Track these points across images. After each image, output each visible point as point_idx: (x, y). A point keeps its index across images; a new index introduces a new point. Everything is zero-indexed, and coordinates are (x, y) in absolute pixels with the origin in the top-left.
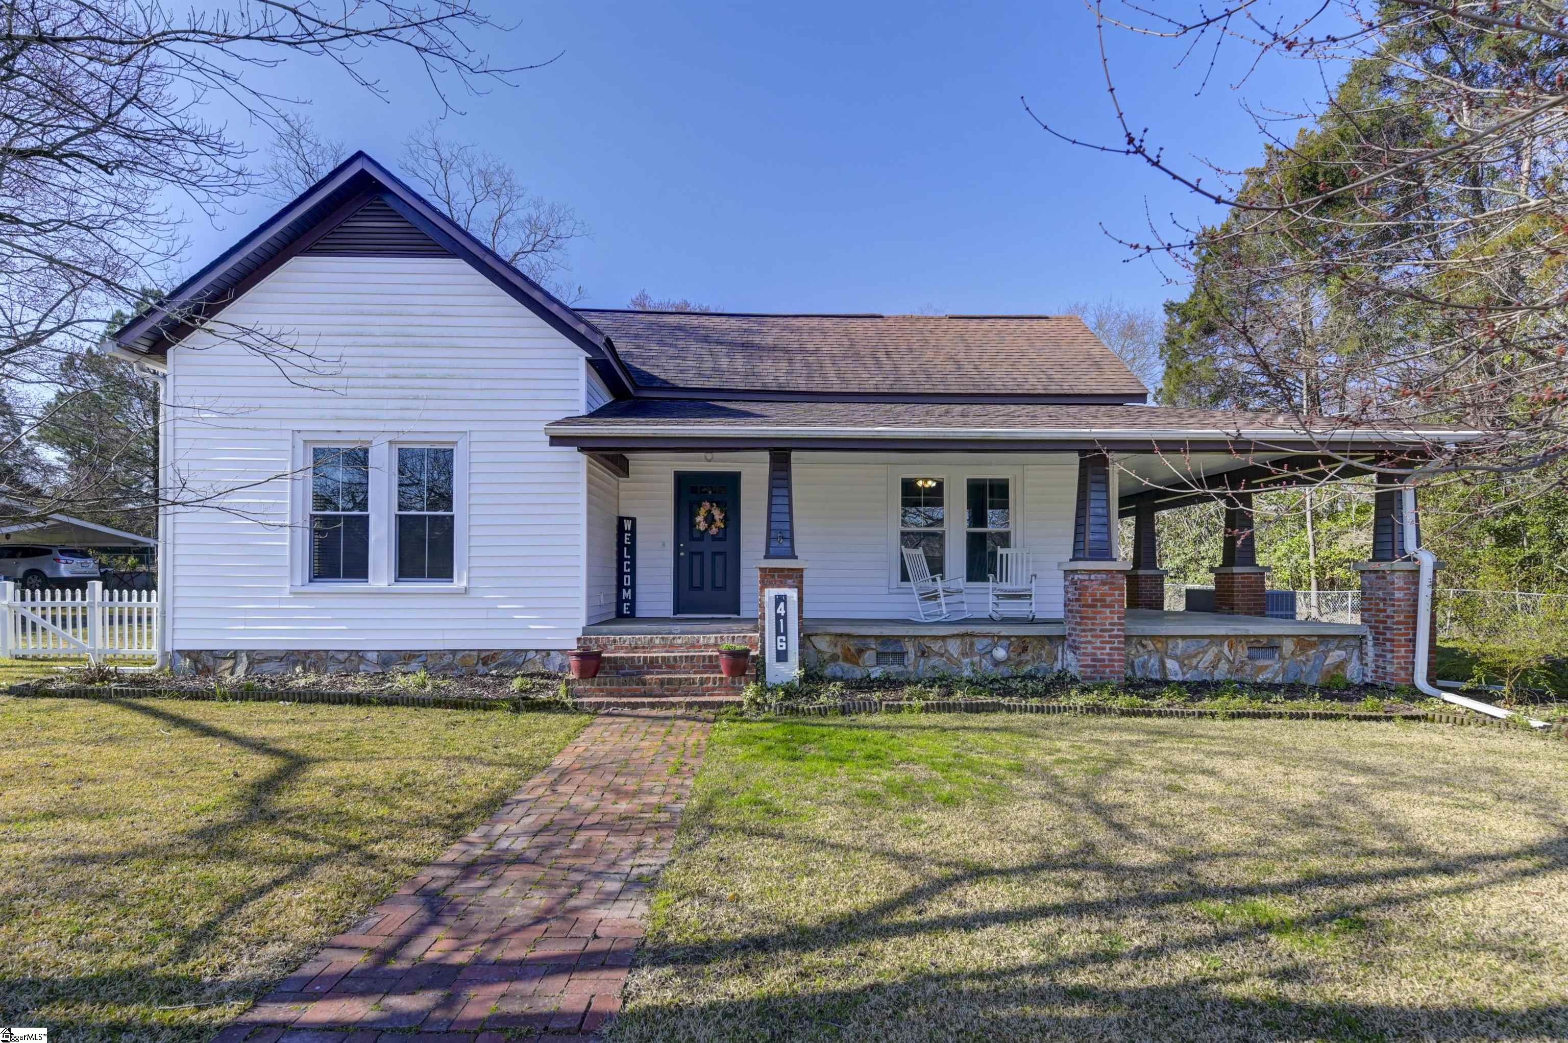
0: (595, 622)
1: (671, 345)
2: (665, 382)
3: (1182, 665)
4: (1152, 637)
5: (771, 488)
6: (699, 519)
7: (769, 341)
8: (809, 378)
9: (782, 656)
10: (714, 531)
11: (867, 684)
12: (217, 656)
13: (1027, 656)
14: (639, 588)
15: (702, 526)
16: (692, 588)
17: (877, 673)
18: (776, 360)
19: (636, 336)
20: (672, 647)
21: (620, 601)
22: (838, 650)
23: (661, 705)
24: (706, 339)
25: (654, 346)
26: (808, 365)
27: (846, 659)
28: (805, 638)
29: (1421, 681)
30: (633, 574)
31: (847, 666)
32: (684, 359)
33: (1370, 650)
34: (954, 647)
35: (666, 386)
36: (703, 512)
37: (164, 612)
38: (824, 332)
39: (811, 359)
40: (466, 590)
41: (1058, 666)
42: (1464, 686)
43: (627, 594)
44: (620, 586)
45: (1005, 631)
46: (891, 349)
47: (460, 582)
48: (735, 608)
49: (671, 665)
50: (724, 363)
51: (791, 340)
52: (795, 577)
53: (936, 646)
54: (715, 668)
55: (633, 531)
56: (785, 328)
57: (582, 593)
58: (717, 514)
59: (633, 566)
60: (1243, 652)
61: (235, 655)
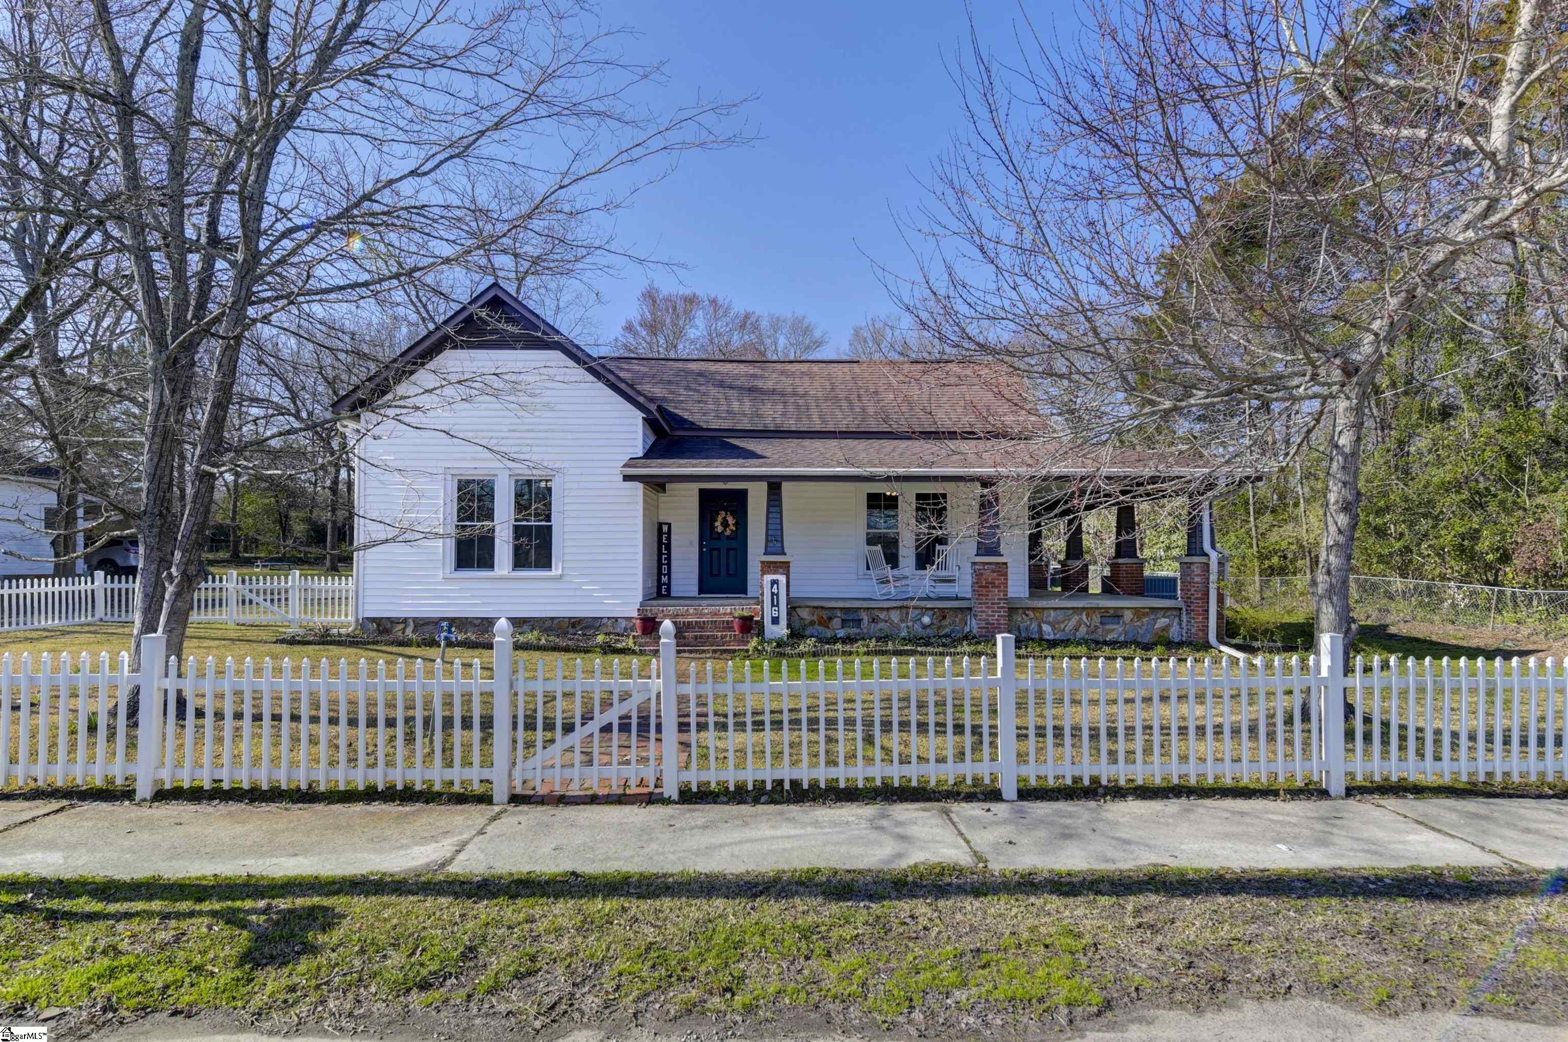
0: (648, 598)
1: (695, 390)
2: (692, 423)
3: (1053, 628)
4: (1033, 609)
5: (769, 506)
6: (718, 524)
7: (770, 385)
8: (799, 419)
9: (775, 621)
10: (728, 533)
11: (834, 640)
12: (393, 621)
13: (944, 623)
14: (673, 576)
15: (720, 529)
16: (712, 575)
17: (841, 633)
18: (775, 403)
19: (669, 382)
20: (702, 615)
21: (659, 585)
22: (815, 618)
23: (696, 651)
24: (721, 385)
25: (682, 391)
26: (798, 407)
27: (820, 624)
28: (792, 609)
29: (1212, 638)
30: (669, 565)
31: (821, 628)
32: (706, 403)
33: (1184, 618)
34: (895, 616)
35: (693, 426)
36: (720, 519)
37: (357, 592)
38: (811, 375)
39: (801, 402)
40: (561, 576)
41: (967, 629)
42: (1235, 641)
43: (664, 579)
44: (660, 574)
45: (929, 605)
46: (862, 392)
47: (556, 570)
48: (744, 590)
49: (701, 626)
50: (736, 405)
51: (786, 384)
52: (785, 567)
53: (882, 615)
54: (731, 628)
55: (669, 533)
56: (783, 373)
57: (639, 579)
58: (731, 520)
59: (669, 559)
60: (1096, 619)
61: (405, 621)
